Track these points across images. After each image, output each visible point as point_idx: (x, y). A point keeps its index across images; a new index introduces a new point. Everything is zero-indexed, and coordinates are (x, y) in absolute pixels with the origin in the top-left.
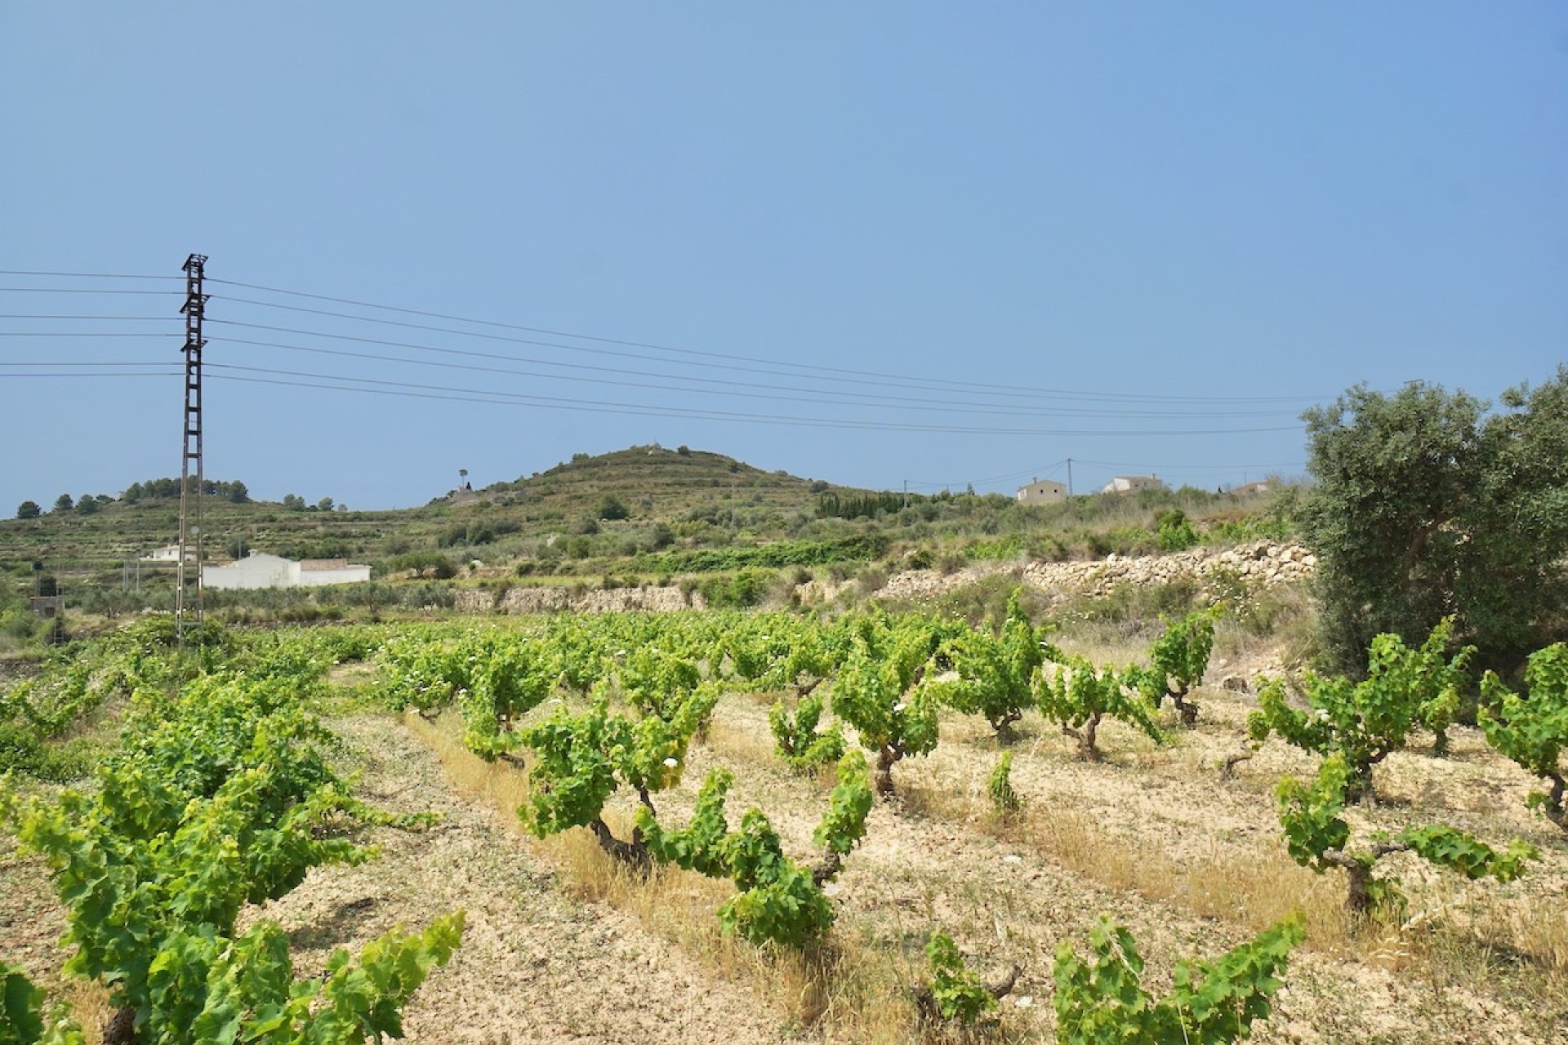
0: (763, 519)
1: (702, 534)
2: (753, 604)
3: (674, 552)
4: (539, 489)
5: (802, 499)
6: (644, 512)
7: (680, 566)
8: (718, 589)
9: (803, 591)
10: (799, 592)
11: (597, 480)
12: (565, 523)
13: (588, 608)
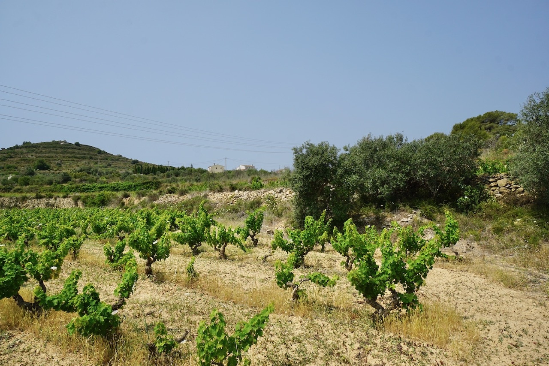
0: (111, 173)
1: (84, 177)
2: (105, 205)
3: (71, 184)
4: (4, 155)
5: (128, 166)
6: (57, 167)
7: (73, 190)
8: (89, 199)
9: (126, 201)
10: (124, 201)
11: (35, 153)
12: (18, 170)
13: (27, 206)
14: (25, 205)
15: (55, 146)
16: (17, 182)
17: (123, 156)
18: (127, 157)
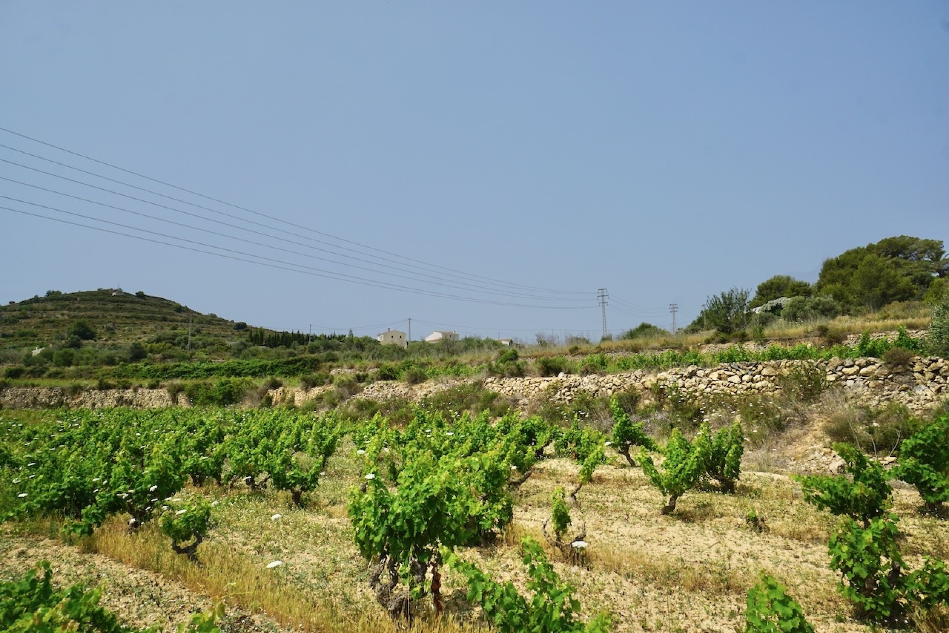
0: (212, 344)
1: (168, 352)
2: (234, 402)
3: (149, 364)
4: (14, 313)
5: (229, 333)
6: (108, 335)
7: (158, 374)
8: (201, 391)
9: (274, 394)
10: (271, 394)
11: (68, 310)
12: (38, 340)
13: (82, 404)
14: (77, 401)
15: (102, 297)
16: (51, 359)
17: (219, 316)
18: (226, 319)
